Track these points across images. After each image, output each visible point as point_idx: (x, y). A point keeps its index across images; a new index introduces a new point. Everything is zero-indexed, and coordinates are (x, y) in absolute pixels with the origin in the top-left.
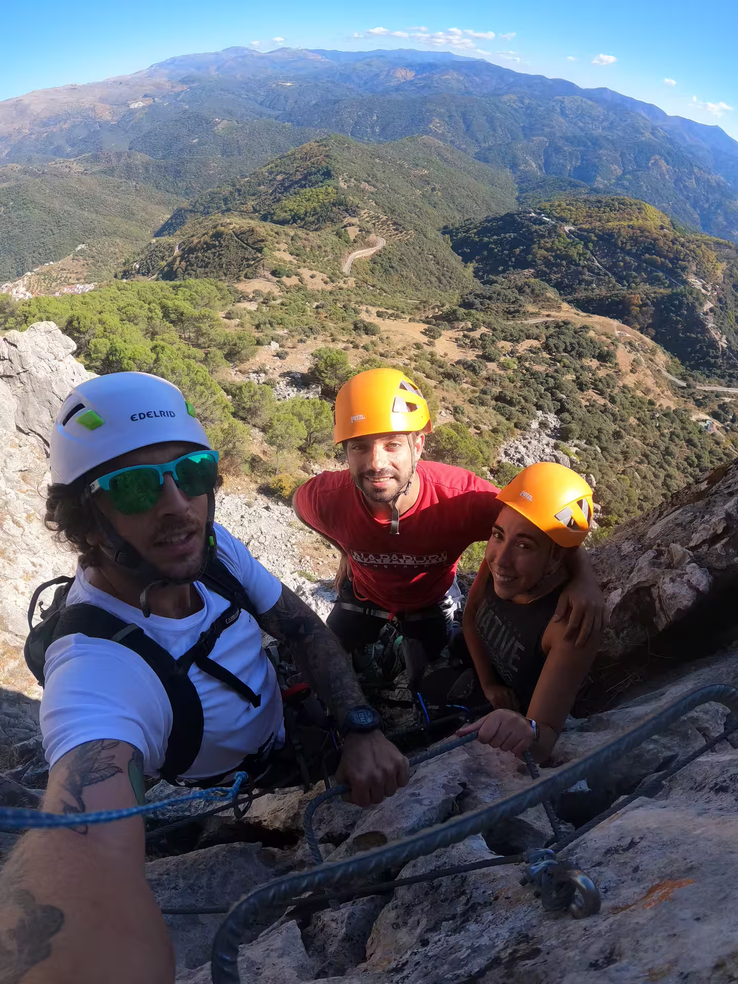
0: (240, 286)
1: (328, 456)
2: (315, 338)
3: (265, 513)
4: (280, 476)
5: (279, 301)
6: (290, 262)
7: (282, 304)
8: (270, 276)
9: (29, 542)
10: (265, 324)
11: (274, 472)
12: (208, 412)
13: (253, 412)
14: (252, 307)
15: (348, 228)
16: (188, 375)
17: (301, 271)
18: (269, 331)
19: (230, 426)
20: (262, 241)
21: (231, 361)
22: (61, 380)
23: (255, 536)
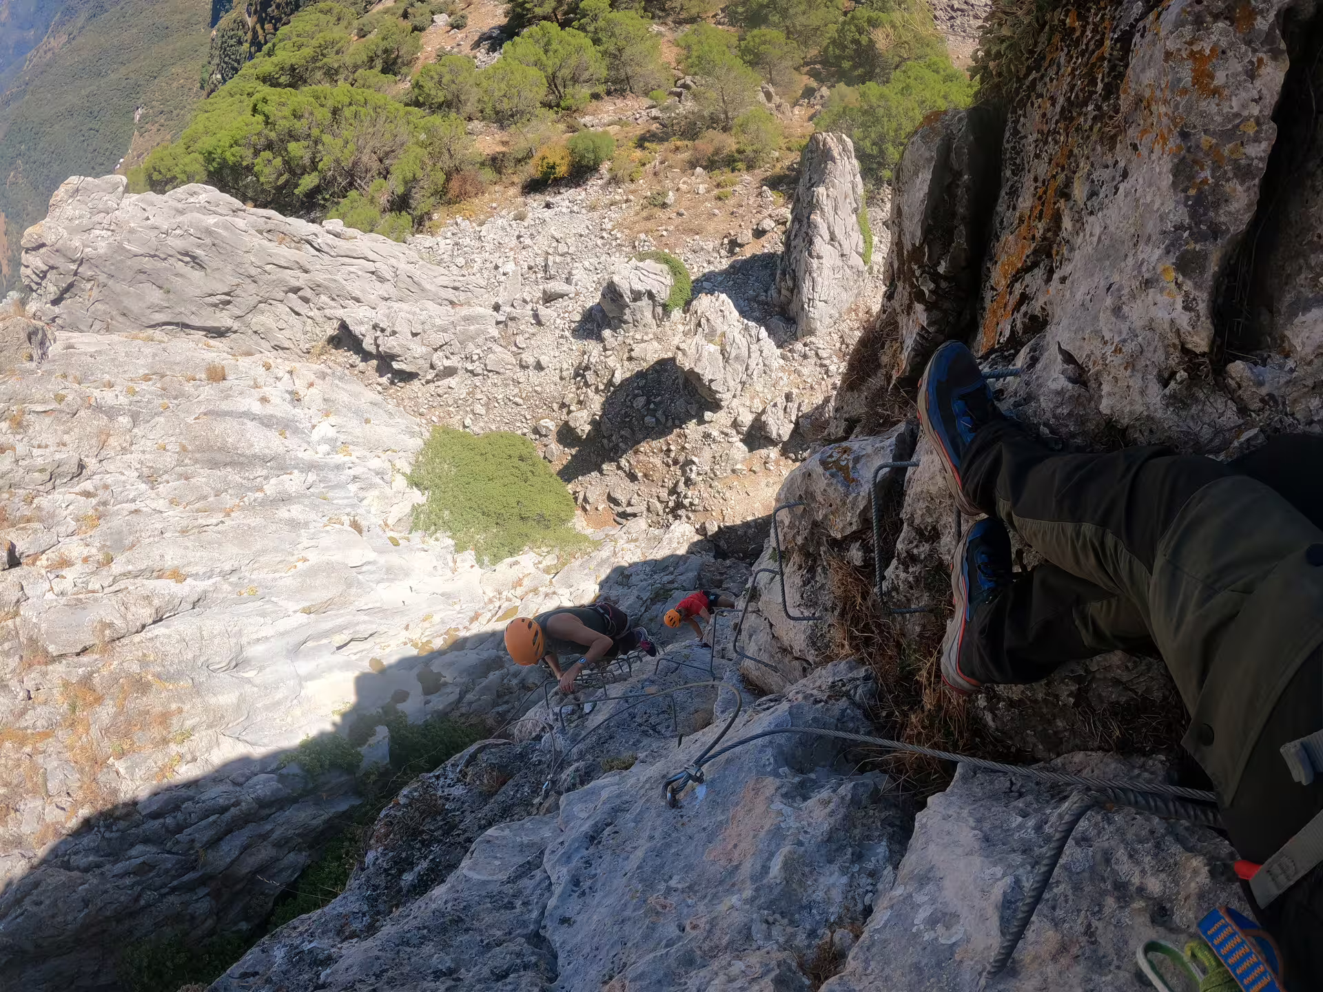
1: (597, 97)
4: (540, 153)
21: (396, 74)
23: (551, 251)
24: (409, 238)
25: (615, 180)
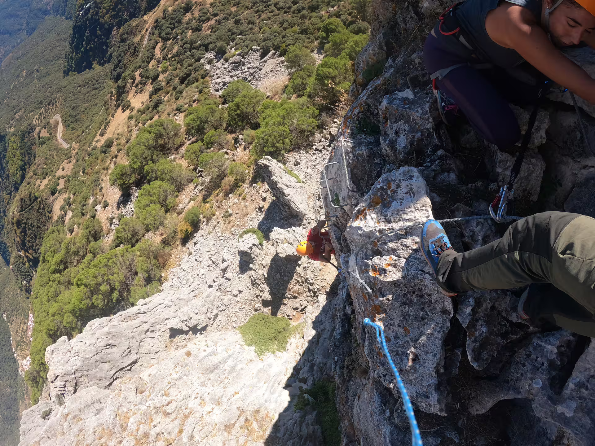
0: (55, 218)
1: (177, 196)
2: (102, 180)
3: (198, 246)
4: (179, 229)
5: (72, 196)
6: (49, 180)
7: (74, 194)
8: (54, 197)
9: (182, 398)
10: (83, 209)
11: (175, 232)
12: (127, 262)
13: (134, 234)
14: (70, 214)
15: (41, 136)
16: (100, 268)
17: (57, 175)
18: (88, 208)
19: (139, 250)
20: (30, 195)
21: (100, 238)
22: (84, 351)
23: (210, 256)
24: (161, 288)
25: (209, 219)
